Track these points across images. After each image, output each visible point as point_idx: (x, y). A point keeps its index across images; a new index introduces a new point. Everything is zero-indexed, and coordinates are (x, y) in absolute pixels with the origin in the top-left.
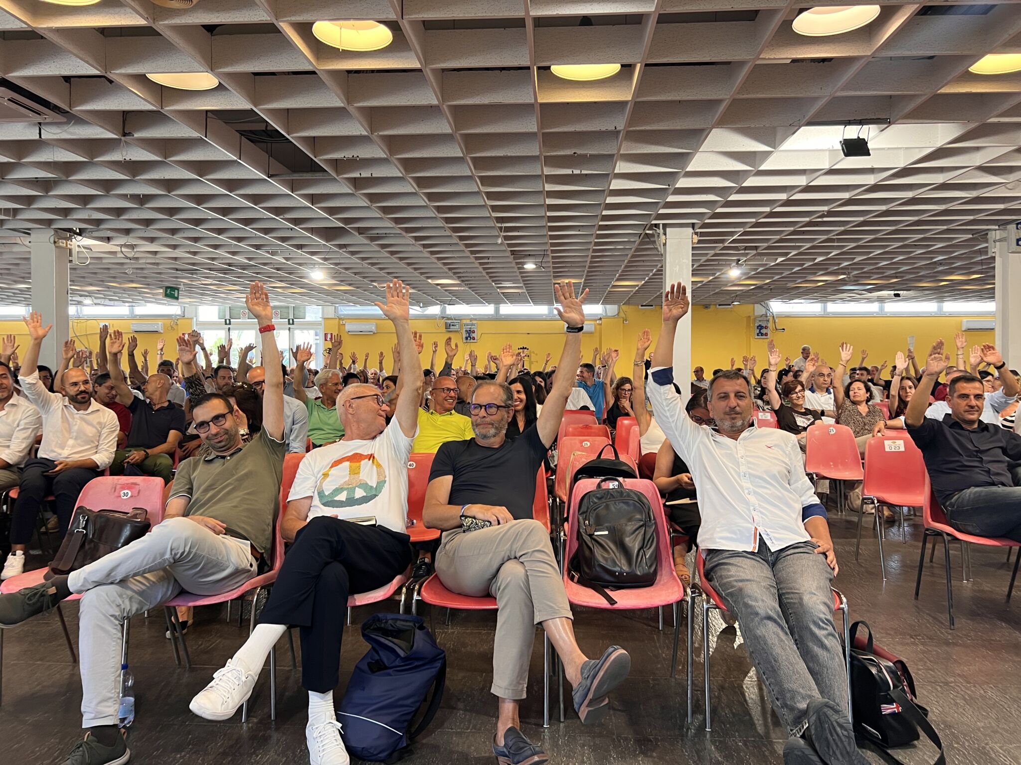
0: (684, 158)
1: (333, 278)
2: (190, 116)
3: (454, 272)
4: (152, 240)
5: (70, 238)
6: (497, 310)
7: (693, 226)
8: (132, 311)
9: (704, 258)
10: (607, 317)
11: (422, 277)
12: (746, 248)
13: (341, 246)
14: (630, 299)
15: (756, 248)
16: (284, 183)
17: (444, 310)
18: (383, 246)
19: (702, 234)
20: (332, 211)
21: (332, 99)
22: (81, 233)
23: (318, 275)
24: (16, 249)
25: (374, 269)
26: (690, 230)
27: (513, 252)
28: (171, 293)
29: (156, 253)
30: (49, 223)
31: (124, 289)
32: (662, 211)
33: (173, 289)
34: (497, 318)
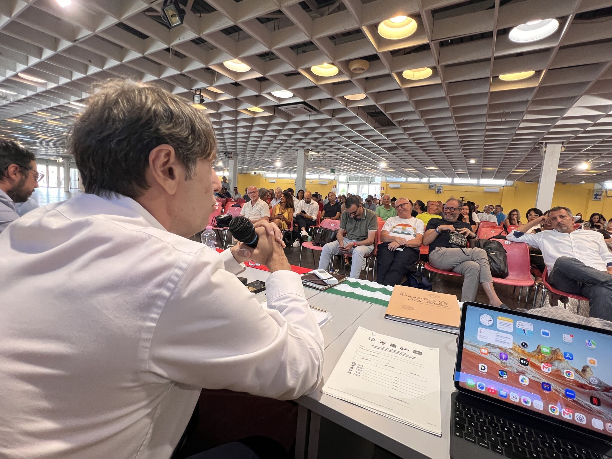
0: (564, 110)
2: (354, 109)
4: (331, 152)
5: (308, 152)
7: (563, 143)
8: (319, 177)
11: (423, 166)
15: (600, 154)
16: (378, 130)
17: (429, 180)
19: (567, 147)
22: (311, 150)
23: (383, 165)
24: (293, 156)
25: (404, 163)
26: (561, 145)
27: (465, 156)
28: (333, 171)
29: (331, 157)
30: (303, 147)
31: (319, 169)
32: (545, 136)
33: (333, 170)
34: (453, 184)
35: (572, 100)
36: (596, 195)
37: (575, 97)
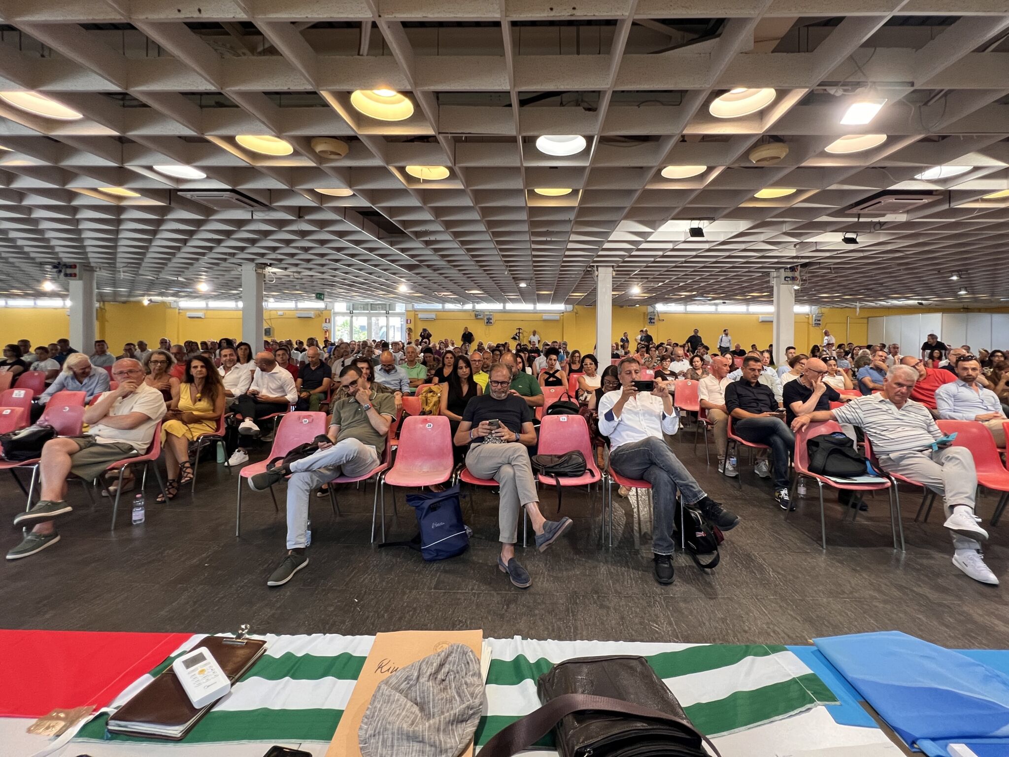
0: (608, 234)
1: (412, 289)
2: (337, 210)
3: (480, 287)
4: (310, 269)
5: (264, 268)
6: (504, 307)
7: (613, 266)
8: (296, 306)
9: (619, 283)
10: (566, 312)
11: (462, 290)
12: (642, 278)
13: (417, 274)
14: (579, 302)
15: (647, 278)
16: (386, 242)
17: (474, 307)
18: (441, 274)
19: (617, 271)
20: (412, 256)
21: (415, 202)
22: (271, 265)
23: (403, 288)
25: (435, 285)
26: (611, 269)
27: (514, 278)
28: (320, 296)
30: (252, 260)
32: (595, 259)
33: (321, 294)
34: (504, 311)
35: (614, 224)
36: (651, 319)
37: (616, 221)
